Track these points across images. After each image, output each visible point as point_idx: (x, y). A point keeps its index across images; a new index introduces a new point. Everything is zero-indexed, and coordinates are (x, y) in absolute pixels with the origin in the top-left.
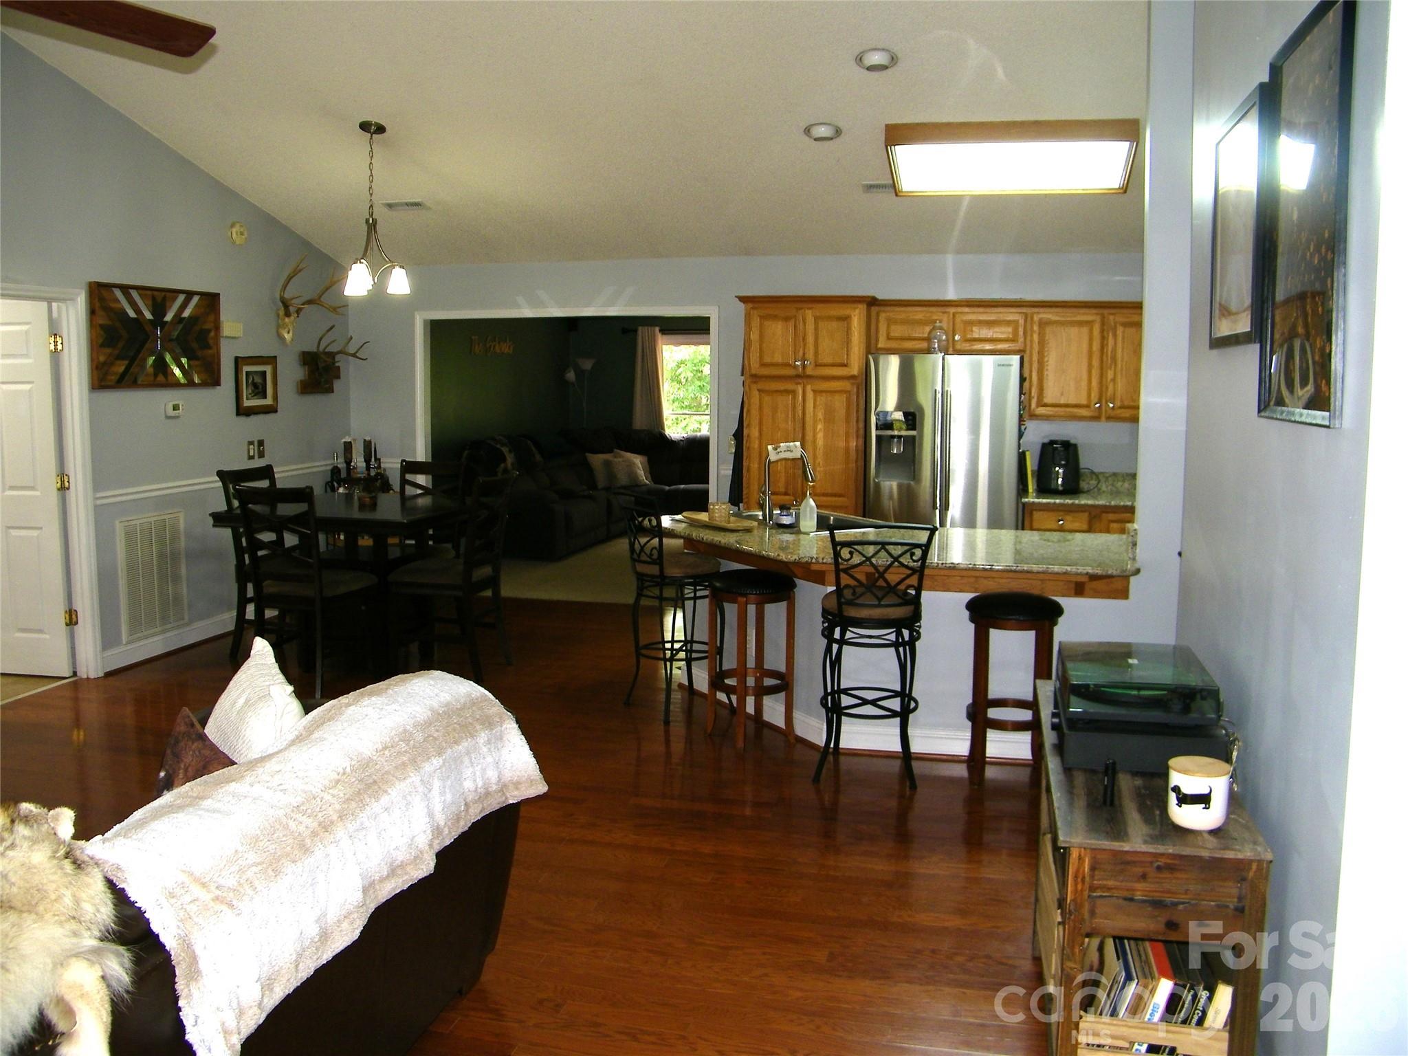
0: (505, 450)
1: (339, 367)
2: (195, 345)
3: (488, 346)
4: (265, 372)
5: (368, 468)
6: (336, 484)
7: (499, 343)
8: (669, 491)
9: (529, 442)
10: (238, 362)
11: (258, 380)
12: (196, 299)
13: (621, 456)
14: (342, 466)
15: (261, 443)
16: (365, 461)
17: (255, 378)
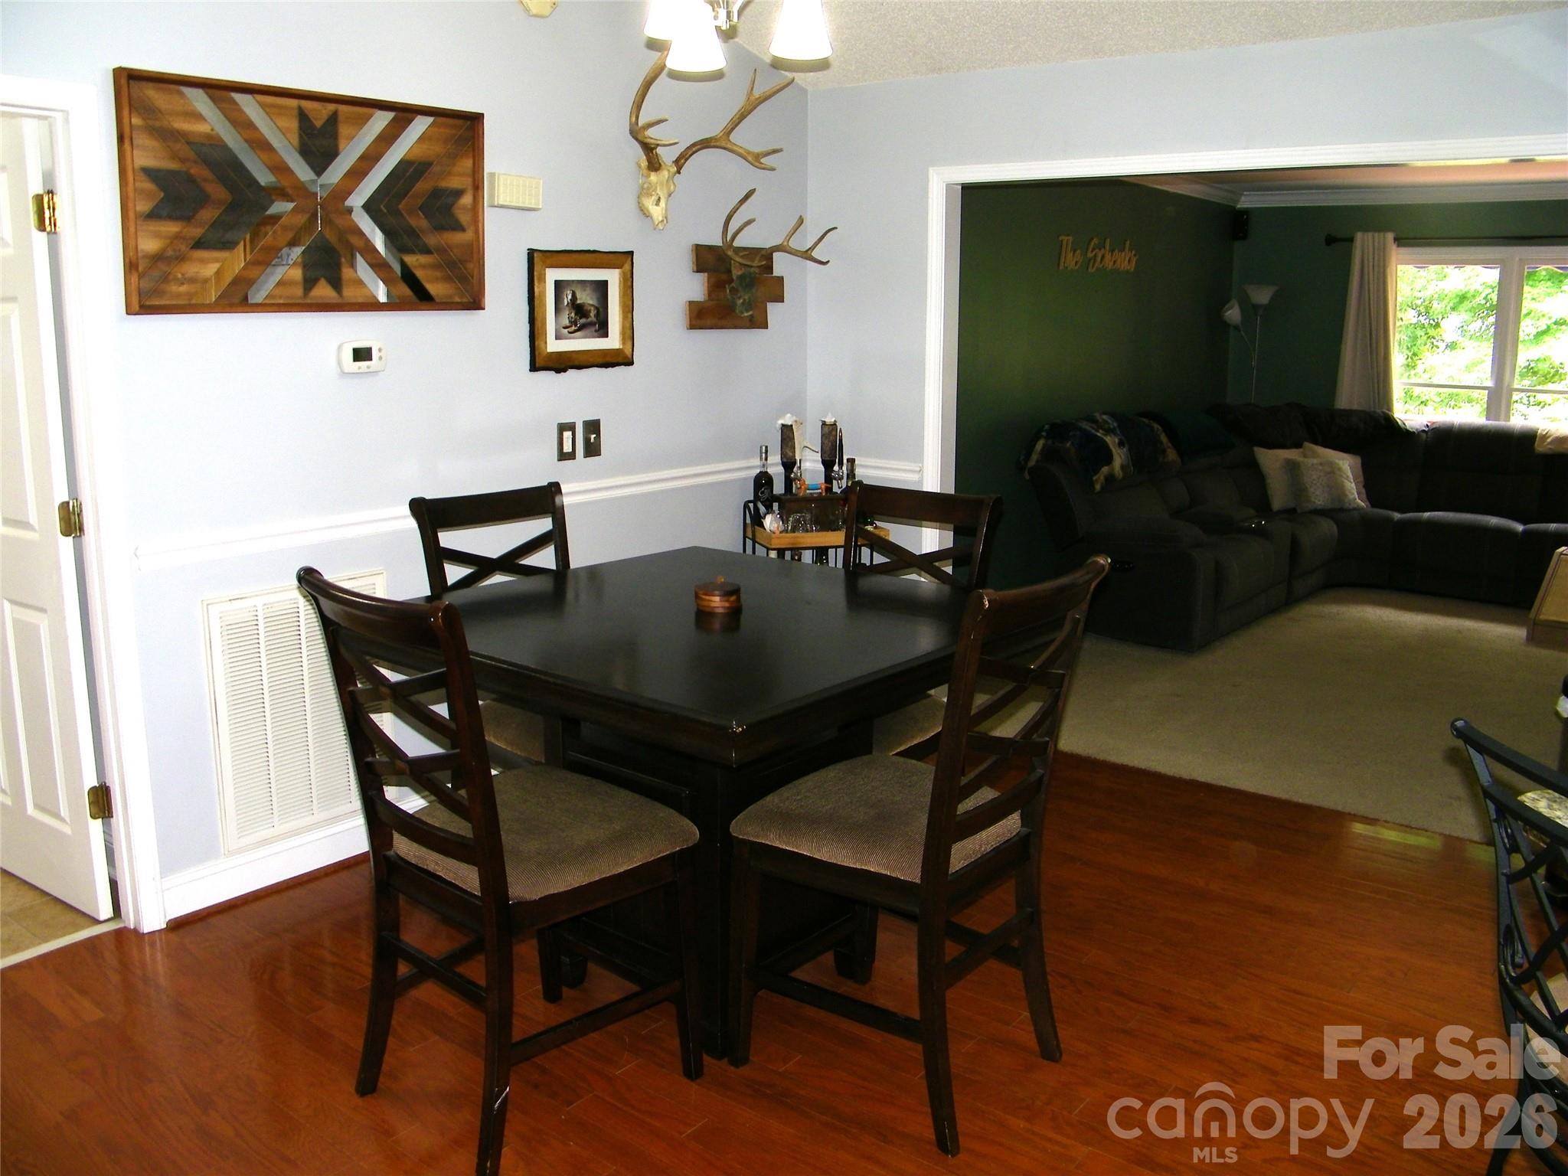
0: (1111, 440)
1: (781, 279)
2: (419, 222)
3: (1090, 255)
4: (604, 284)
5: (829, 479)
6: (762, 509)
7: (1112, 251)
8: (1401, 522)
9: (1156, 426)
10: (536, 260)
11: (586, 298)
12: (420, 126)
13: (1315, 455)
14: (776, 470)
15: (593, 427)
16: (824, 462)
17: (578, 295)
